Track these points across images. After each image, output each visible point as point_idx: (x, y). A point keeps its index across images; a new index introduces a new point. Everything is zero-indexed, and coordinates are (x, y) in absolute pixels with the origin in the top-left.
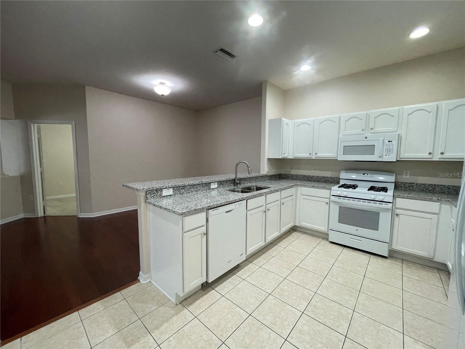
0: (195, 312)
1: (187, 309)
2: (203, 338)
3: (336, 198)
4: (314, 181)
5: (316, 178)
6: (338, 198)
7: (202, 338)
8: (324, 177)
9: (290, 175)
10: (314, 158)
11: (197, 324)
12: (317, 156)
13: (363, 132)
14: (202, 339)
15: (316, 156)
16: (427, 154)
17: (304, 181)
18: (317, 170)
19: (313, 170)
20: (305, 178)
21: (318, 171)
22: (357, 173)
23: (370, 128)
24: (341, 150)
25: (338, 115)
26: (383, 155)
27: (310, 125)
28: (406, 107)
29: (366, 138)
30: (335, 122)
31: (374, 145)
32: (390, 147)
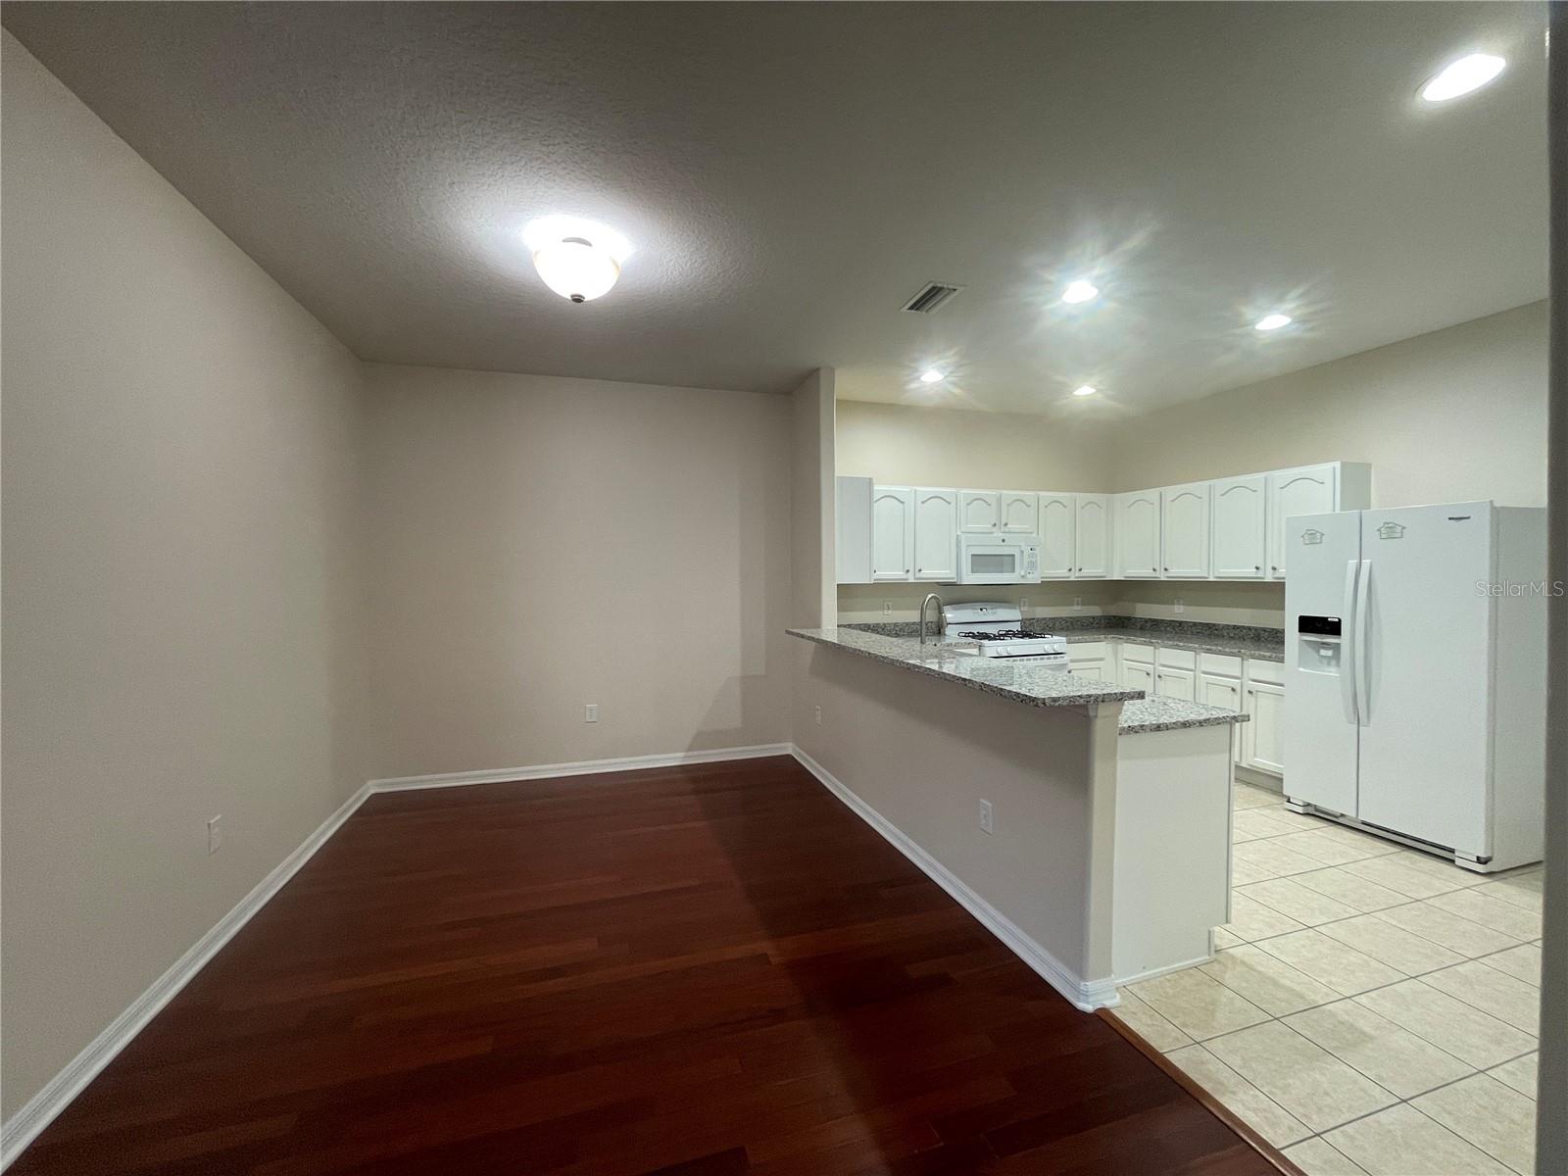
5: (892, 627)
8: (908, 624)
10: (912, 580)
13: (994, 530)
15: (918, 575)
16: (1066, 571)
18: (892, 610)
19: (884, 610)
21: (894, 612)
22: (973, 609)
23: (1003, 522)
24: (966, 563)
25: (953, 490)
26: (1025, 572)
27: (903, 503)
28: (1042, 494)
29: (1003, 541)
30: (949, 503)
31: (1013, 555)
32: (1034, 560)
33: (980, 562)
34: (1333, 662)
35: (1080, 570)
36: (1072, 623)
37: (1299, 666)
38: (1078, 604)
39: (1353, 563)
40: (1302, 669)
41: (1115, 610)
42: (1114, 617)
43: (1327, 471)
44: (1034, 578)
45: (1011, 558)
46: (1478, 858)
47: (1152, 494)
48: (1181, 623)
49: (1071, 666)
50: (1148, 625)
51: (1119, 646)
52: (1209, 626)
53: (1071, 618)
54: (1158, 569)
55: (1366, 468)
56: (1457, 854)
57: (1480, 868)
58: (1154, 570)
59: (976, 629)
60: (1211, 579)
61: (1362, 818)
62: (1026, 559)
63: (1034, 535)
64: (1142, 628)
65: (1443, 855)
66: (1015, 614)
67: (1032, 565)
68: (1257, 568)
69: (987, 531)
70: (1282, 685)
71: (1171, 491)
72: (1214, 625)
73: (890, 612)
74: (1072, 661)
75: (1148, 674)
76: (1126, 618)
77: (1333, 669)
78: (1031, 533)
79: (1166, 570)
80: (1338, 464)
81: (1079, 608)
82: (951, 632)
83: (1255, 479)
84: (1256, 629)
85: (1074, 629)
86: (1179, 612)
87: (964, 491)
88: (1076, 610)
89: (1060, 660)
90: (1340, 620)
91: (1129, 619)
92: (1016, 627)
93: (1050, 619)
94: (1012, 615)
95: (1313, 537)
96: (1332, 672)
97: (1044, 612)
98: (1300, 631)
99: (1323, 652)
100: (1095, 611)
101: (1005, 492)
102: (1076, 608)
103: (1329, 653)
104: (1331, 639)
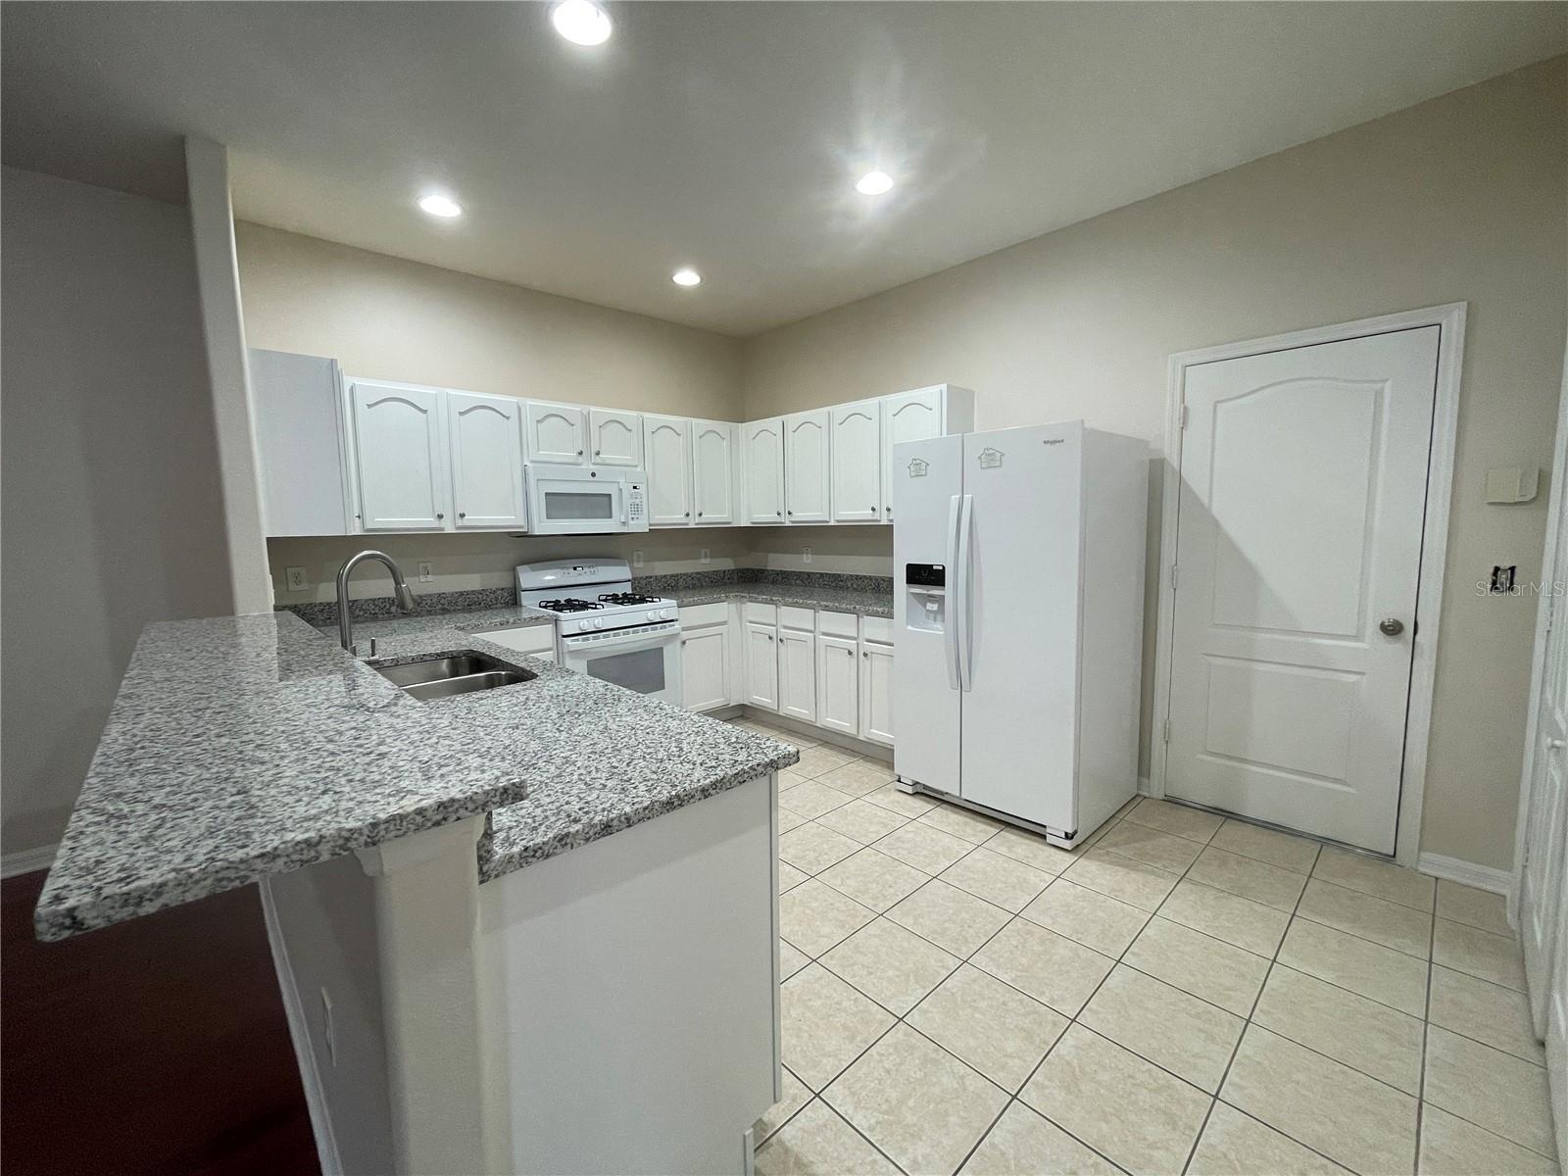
0: (794, 1100)
1: (777, 1131)
2: (894, 1065)
3: (578, 640)
4: (429, 613)
5: (435, 600)
6: (584, 640)
7: (894, 1068)
8: (461, 594)
9: (316, 609)
10: (450, 529)
11: (844, 1088)
12: (466, 521)
13: (580, 459)
14: (897, 1070)
15: (460, 523)
16: (683, 516)
17: (389, 619)
18: (433, 574)
19: (418, 575)
20: (393, 609)
21: (435, 577)
22: (563, 568)
23: (594, 451)
24: (539, 506)
25: (515, 399)
26: (627, 517)
27: (425, 412)
28: (647, 415)
29: (593, 475)
30: (508, 418)
31: (610, 495)
32: (637, 501)
33: (558, 503)
34: (939, 617)
35: (700, 515)
36: (699, 580)
37: (908, 624)
38: (706, 557)
39: (956, 497)
40: (910, 628)
41: (749, 562)
42: (748, 569)
43: (932, 394)
44: (640, 525)
45: (606, 499)
46: (1066, 834)
47: (773, 423)
48: (809, 574)
49: (685, 635)
50: (780, 578)
51: (744, 606)
52: (836, 577)
53: (698, 573)
54: (782, 512)
55: (970, 394)
56: (1048, 830)
57: (1067, 845)
58: (779, 514)
59: (562, 596)
60: (832, 523)
61: (964, 796)
62: (627, 501)
63: (639, 469)
64: (774, 582)
65: (1035, 832)
66: (623, 572)
67: (636, 508)
68: (873, 509)
69: (572, 461)
70: (892, 645)
71: (793, 419)
72: (839, 575)
73: (430, 578)
74: (684, 629)
75: (770, 638)
76: (758, 570)
77: (938, 625)
78: (636, 466)
79: (790, 513)
80: (944, 387)
81: (708, 561)
82: (530, 602)
83: (869, 405)
84: (876, 579)
85: (702, 586)
86: (807, 562)
87: (530, 402)
88: (705, 564)
89: (669, 630)
90: (944, 567)
91: (763, 571)
92: (628, 589)
93: (672, 576)
94: (619, 574)
95: (918, 468)
96: (937, 630)
97: (663, 568)
98: (907, 583)
99: (930, 606)
100: (726, 564)
101: (593, 409)
102: (703, 561)
103: (935, 607)
104: (936, 591)
